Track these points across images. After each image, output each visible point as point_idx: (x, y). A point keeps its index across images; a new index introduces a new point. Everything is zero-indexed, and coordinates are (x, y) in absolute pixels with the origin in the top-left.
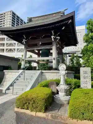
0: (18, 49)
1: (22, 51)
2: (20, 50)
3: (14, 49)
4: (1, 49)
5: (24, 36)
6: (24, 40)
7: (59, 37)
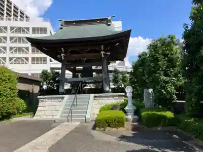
1: (19, 61)
5: (62, 49)
6: (62, 55)
7: (109, 53)
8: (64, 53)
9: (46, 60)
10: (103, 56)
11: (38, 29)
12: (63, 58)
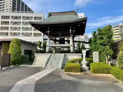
0: (23, 34)
1: (27, 35)
2: (25, 35)
3: (19, 33)
4: (5, 33)
5: (48, 28)
6: (48, 31)
7: (74, 31)
8: (49, 30)
9: (41, 35)
10: (71, 32)
11: (37, 17)
12: (48, 33)
